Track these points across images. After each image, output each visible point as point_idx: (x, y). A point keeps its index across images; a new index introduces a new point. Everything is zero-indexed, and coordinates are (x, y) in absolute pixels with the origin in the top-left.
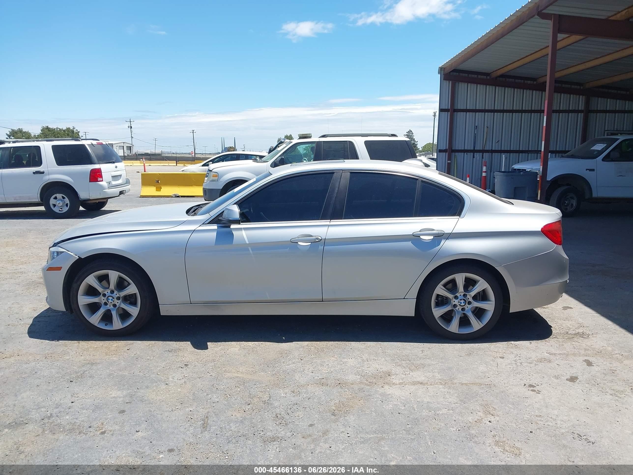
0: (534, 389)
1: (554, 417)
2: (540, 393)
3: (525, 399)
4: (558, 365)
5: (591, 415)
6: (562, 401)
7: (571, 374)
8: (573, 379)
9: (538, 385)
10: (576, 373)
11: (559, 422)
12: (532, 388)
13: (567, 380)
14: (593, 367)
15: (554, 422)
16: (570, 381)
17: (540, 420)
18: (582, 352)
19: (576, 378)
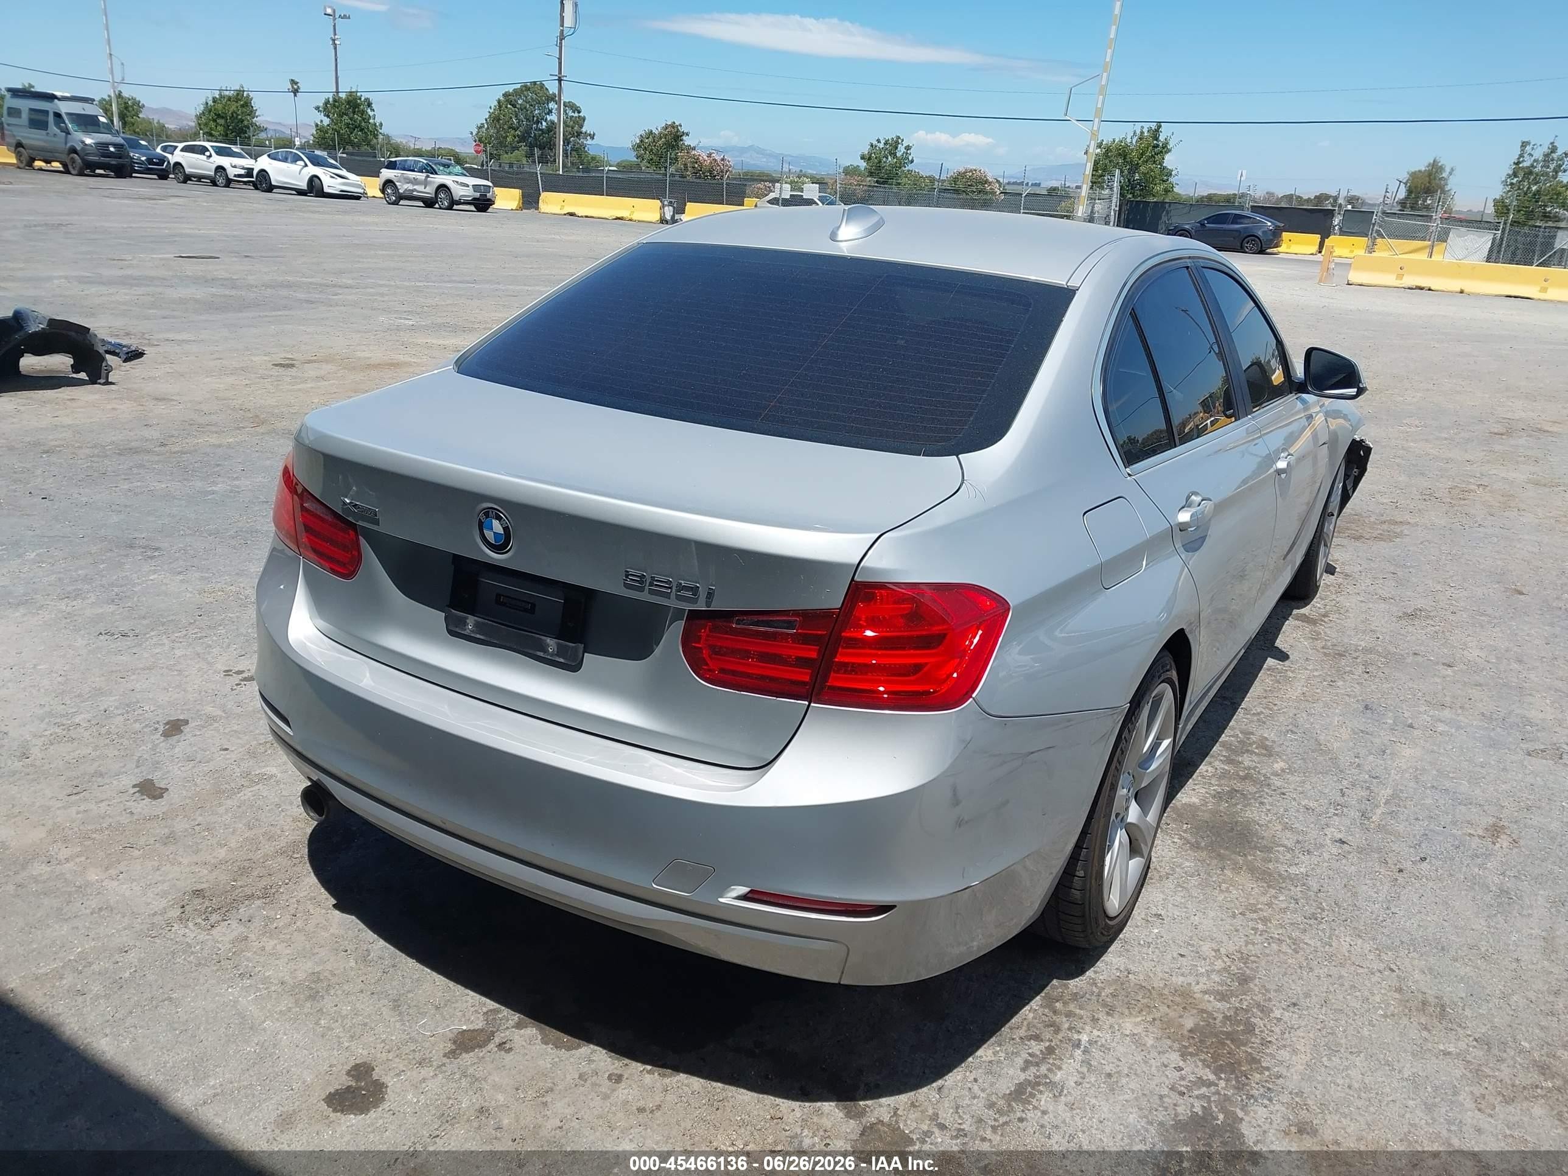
0: (240, 677)
1: (177, 645)
2: (225, 671)
3: (243, 653)
4: (227, 749)
5: (114, 669)
6: (176, 673)
7: (182, 739)
8: (174, 728)
9: (237, 685)
10: (174, 747)
11: (166, 641)
12: (245, 675)
13: (186, 722)
14: (135, 783)
15: (173, 638)
16: (178, 720)
17: (195, 633)
18: (180, 825)
19: (166, 735)
